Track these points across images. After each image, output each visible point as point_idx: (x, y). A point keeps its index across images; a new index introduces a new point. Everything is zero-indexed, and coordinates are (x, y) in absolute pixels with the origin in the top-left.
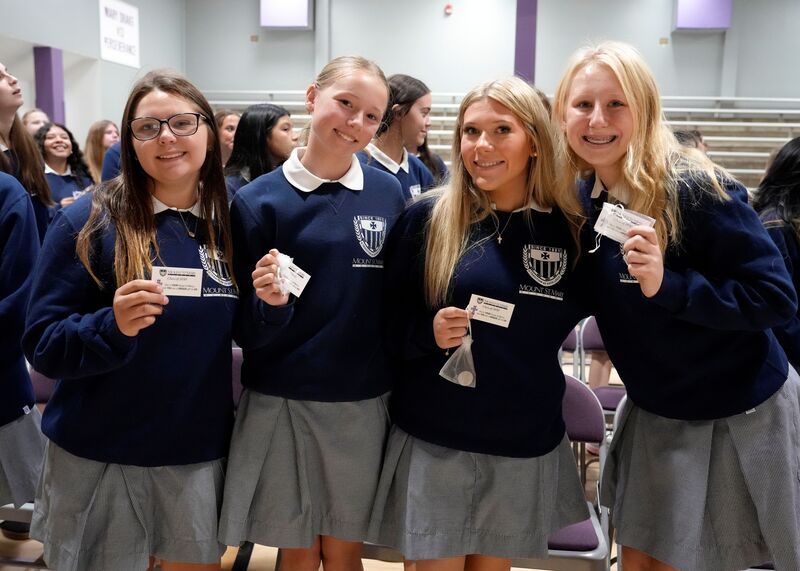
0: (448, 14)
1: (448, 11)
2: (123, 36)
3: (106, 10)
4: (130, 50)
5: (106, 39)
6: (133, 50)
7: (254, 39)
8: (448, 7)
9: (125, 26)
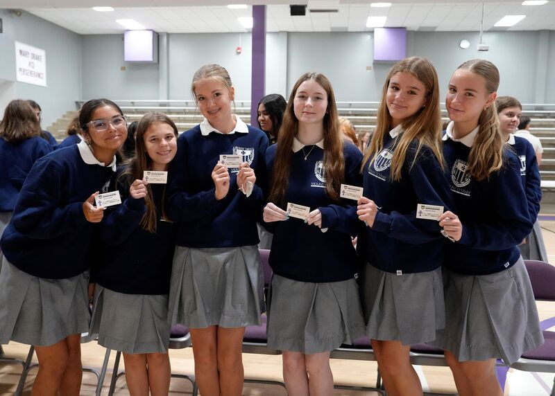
0: (239, 53)
1: (239, 51)
2: (33, 67)
3: (21, 52)
4: (39, 75)
5: (20, 69)
6: (41, 76)
7: (123, 68)
8: (239, 49)
9: (36, 62)
